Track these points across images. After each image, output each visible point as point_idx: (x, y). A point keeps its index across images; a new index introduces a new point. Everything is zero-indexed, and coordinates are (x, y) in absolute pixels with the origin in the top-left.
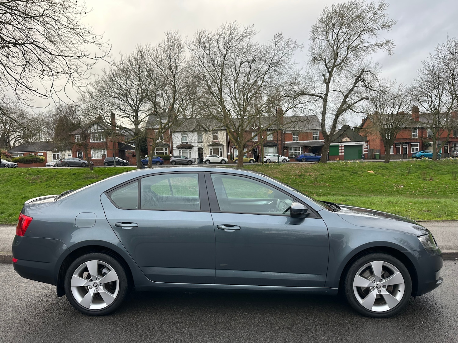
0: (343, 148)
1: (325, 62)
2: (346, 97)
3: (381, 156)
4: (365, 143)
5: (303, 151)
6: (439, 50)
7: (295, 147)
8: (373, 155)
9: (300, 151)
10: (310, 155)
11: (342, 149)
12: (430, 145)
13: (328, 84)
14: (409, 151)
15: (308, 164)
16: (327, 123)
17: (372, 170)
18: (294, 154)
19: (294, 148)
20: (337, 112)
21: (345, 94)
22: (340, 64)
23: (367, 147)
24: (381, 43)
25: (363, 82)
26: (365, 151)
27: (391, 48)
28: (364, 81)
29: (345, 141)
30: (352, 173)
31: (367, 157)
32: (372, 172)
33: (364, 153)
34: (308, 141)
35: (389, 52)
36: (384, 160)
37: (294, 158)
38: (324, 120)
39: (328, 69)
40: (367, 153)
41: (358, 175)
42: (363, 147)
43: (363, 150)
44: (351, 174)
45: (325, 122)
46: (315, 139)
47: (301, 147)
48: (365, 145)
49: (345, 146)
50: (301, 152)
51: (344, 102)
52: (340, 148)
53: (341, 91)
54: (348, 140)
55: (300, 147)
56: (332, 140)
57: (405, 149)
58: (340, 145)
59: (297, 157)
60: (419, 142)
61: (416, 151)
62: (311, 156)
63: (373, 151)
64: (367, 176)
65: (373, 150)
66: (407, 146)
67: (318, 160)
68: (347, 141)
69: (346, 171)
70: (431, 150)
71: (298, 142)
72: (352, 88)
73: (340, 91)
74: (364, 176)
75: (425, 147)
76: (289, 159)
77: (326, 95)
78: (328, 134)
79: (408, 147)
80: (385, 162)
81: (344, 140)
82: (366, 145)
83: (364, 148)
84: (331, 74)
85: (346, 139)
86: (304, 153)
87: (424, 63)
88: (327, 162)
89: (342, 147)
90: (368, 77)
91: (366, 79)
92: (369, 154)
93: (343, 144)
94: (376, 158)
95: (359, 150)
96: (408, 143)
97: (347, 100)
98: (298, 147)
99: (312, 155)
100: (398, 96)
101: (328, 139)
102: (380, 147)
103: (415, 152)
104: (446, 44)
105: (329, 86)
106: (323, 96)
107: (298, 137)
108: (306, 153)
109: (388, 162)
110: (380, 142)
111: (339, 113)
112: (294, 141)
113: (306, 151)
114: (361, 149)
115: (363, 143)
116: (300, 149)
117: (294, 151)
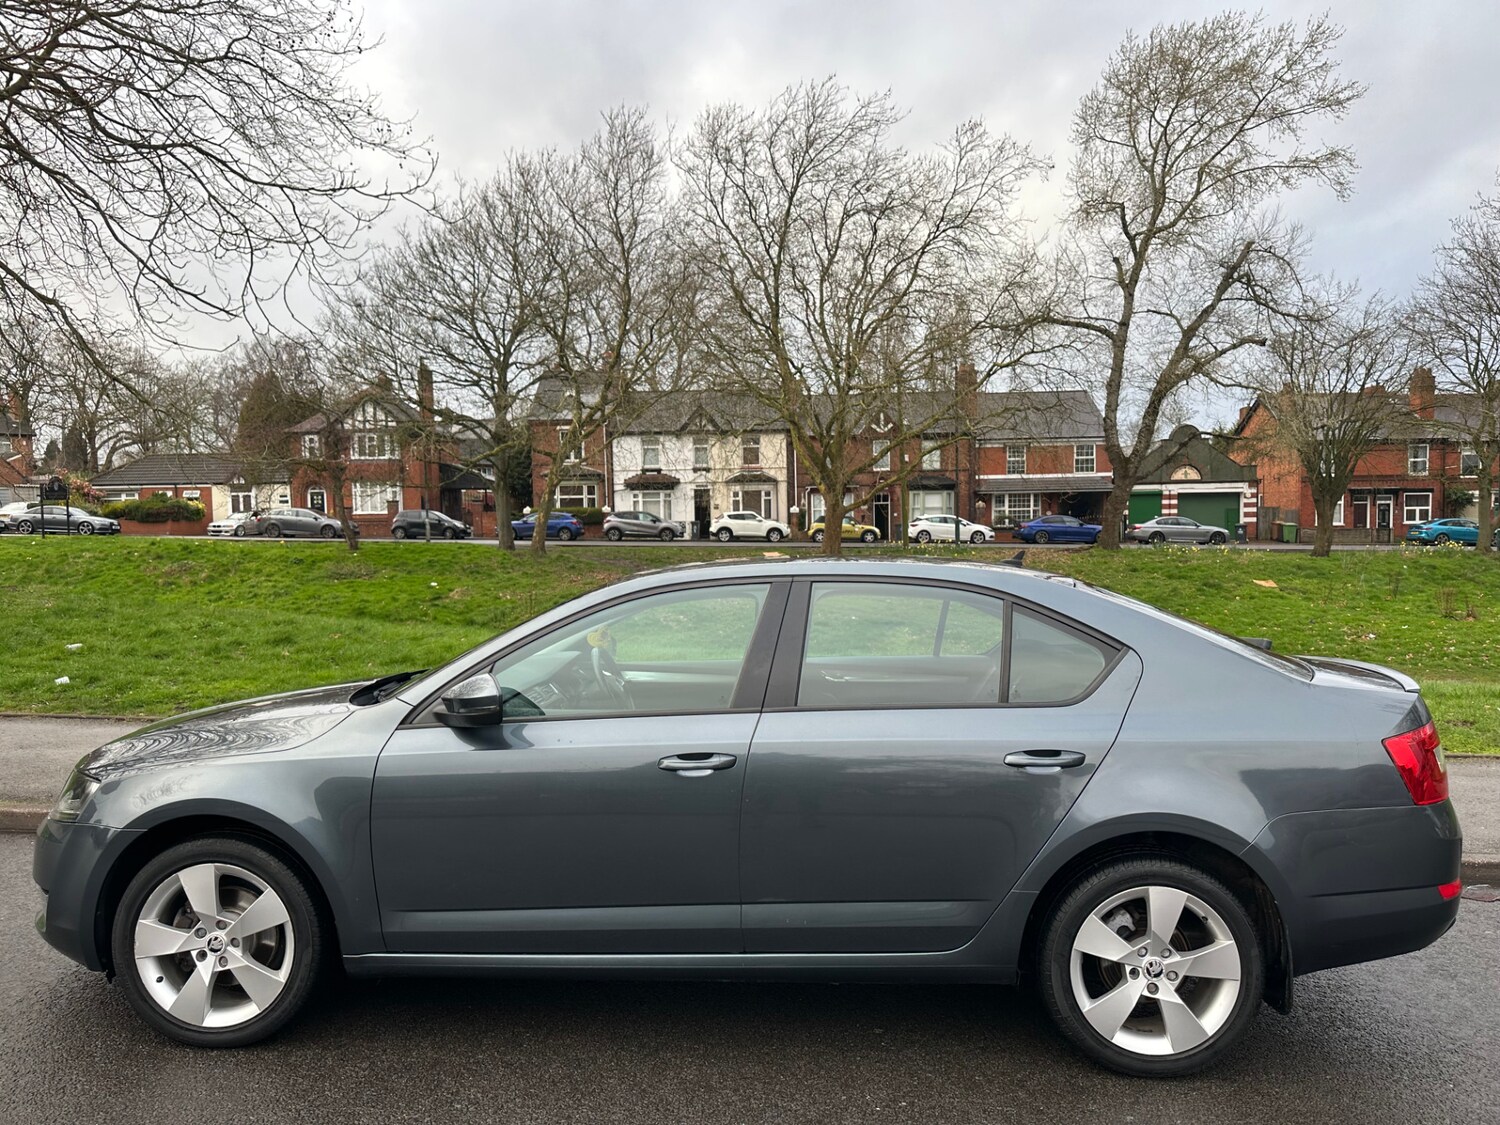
0: (1175, 502)
1: (1123, 218)
3: (1302, 531)
4: (1250, 486)
5: (1040, 508)
7: (1015, 495)
8: (1275, 528)
9: (1032, 508)
10: (1064, 522)
11: (1170, 506)
12: (1469, 501)
13: (1129, 288)
14: (1398, 518)
15: (1058, 551)
16: (1123, 416)
17: (1271, 578)
18: (1009, 518)
19: (1010, 496)
20: (1158, 383)
21: (1186, 324)
22: (1173, 224)
23: (1254, 500)
24: (1313, 158)
25: (1248, 285)
26: (1247, 515)
27: (1345, 173)
28: (1249, 281)
29: (1183, 478)
30: (1205, 585)
31: (1252, 535)
32: (1270, 584)
33: (1243, 520)
34: (1060, 475)
35: (1338, 188)
36: (1312, 547)
37: (1011, 529)
38: (1113, 407)
39: (1132, 239)
40: (1254, 520)
41: (1223, 594)
42: (1243, 501)
43: (1243, 510)
44: (1199, 590)
45: (1118, 415)
46: (1082, 470)
47: (1036, 496)
48: (1249, 495)
49: (1180, 496)
50: (1035, 511)
51: (1184, 349)
52: (1165, 502)
53: (1175, 313)
54: (1193, 475)
55: (1029, 495)
56: (1139, 474)
57: (1384, 511)
58: (1166, 493)
59: (1020, 527)
60: (1432, 491)
61: (1422, 518)
62: (1068, 524)
63: (1274, 514)
64: (1252, 598)
65: (1275, 511)
66: (1391, 503)
67: (1089, 538)
68: (1189, 478)
69: (1184, 578)
70: (1472, 517)
71: (1025, 476)
72: (1209, 303)
73: (1171, 315)
74: (1242, 598)
75: (1451, 505)
76: (993, 534)
77: (1124, 324)
78: (1128, 452)
79: (1396, 505)
80: (1314, 553)
81: (1179, 475)
82: (1253, 496)
83: (1246, 505)
84: (1140, 256)
85: (1186, 474)
86: (1044, 513)
87: (1456, 225)
88: (1122, 546)
89: (1170, 497)
90: (1264, 270)
91: (1258, 275)
92: (1261, 525)
93: (1175, 489)
94: (1286, 539)
95: (1228, 511)
96: (1396, 493)
97: (1191, 344)
98: (1024, 495)
99: (1071, 522)
100: (1364, 335)
101: (1126, 469)
102: (1299, 503)
103: (1417, 522)
105: (1131, 295)
106: (1114, 329)
107: (1023, 462)
108: (1049, 513)
109: (1326, 553)
110: (1299, 485)
111: (1164, 387)
112: (1009, 472)
113: (1050, 509)
114: (1236, 507)
115: (1243, 488)
116: (1029, 501)
117: (1010, 507)
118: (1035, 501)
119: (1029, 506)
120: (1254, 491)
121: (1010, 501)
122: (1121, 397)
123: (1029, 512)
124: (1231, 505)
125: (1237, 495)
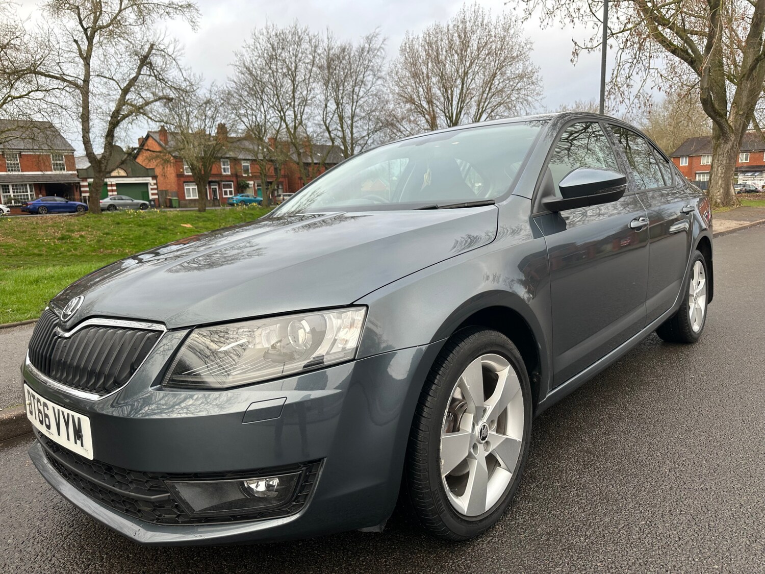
0: (114, 188)
1: (79, 15)
2: (126, 91)
3: (181, 202)
4: (153, 179)
5: (34, 193)
6: (256, 39)
7: (16, 185)
8: (168, 201)
9: (29, 193)
10: (55, 200)
11: (112, 191)
12: (247, 186)
13: (86, 59)
14: (221, 194)
16: (93, 136)
17: (188, 223)
18: (14, 199)
19: (13, 186)
20: (112, 118)
21: (123, 85)
22: (108, 26)
23: (155, 187)
24: (180, 4)
25: (150, 68)
26: (153, 194)
27: (196, 18)
28: (151, 66)
29: (117, 175)
30: (159, 228)
31: (157, 204)
32: (189, 226)
33: (151, 197)
34: (43, 173)
35: (192, 24)
36: (197, 209)
37: (20, 206)
38: (87, 130)
39: (85, 30)
40: (157, 197)
41: (170, 232)
42: (150, 187)
43: (150, 192)
44: (158, 231)
45: (90, 135)
46: (58, 170)
47: (30, 185)
48: (152, 184)
49: (117, 185)
50: (31, 195)
51: (122, 102)
52: (109, 188)
53: (114, 78)
54: (123, 173)
55: (26, 185)
56: (108, 170)
57: (215, 191)
58: (109, 183)
59: (27, 204)
60: (232, 181)
61: (229, 193)
62: (58, 202)
63: (166, 193)
64: (185, 233)
65: (166, 192)
66: (217, 187)
67: (73, 210)
68: (121, 175)
69: (147, 225)
70: (250, 193)
72: (135, 75)
74: (181, 233)
75: (241, 188)
76: (9, 209)
77: (86, 81)
78: (99, 157)
79: (219, 188)
80: (199, 211)
81: (115, 173)
82: (155, 184)
83: (152, 189)
84: (90, 39)
85: (118, 172)
86: (37, 195)
89: (112, 185)
90: (157, 60)
91: (153, 62)
92: (160, 199)
93: (114, 181)
94: (174, 205)
95: (143, 193)
96: (218, 183)
97: (127, 97)
98: (22, 185)
99: (59, 200)
100: (208, 102)
101: (100, 167)
102: (176, 188)
103: (229, 196)
104: (264, 31)
105: (89, 64)
106: (80, 82)
107: (18, 164)
108: (40, 196)
109: (204, 210)
110: (176, 179)
111: (115, 121)
112: (9, 170)
113: (41, 193)
114: (146, 190)
115: (149, 180)
116: (26, 188)
117: (14, 192)
118: (30, 189)
119: (27, 192)
120: (155, 182)
121: (13, 189)
122: (91, 124)
123: (27, 195)
124: (144, 190)
125: (146, 184)
